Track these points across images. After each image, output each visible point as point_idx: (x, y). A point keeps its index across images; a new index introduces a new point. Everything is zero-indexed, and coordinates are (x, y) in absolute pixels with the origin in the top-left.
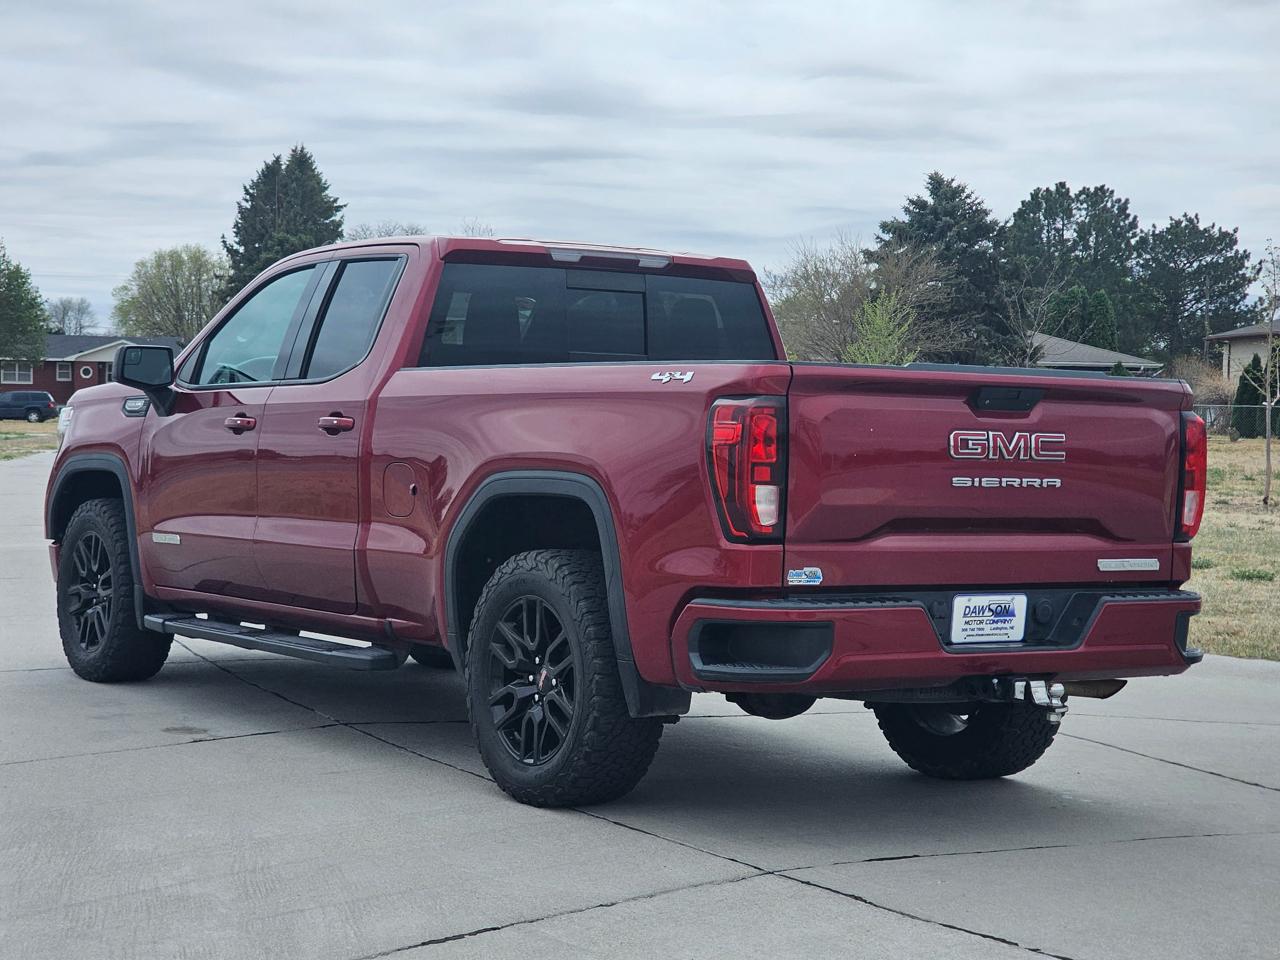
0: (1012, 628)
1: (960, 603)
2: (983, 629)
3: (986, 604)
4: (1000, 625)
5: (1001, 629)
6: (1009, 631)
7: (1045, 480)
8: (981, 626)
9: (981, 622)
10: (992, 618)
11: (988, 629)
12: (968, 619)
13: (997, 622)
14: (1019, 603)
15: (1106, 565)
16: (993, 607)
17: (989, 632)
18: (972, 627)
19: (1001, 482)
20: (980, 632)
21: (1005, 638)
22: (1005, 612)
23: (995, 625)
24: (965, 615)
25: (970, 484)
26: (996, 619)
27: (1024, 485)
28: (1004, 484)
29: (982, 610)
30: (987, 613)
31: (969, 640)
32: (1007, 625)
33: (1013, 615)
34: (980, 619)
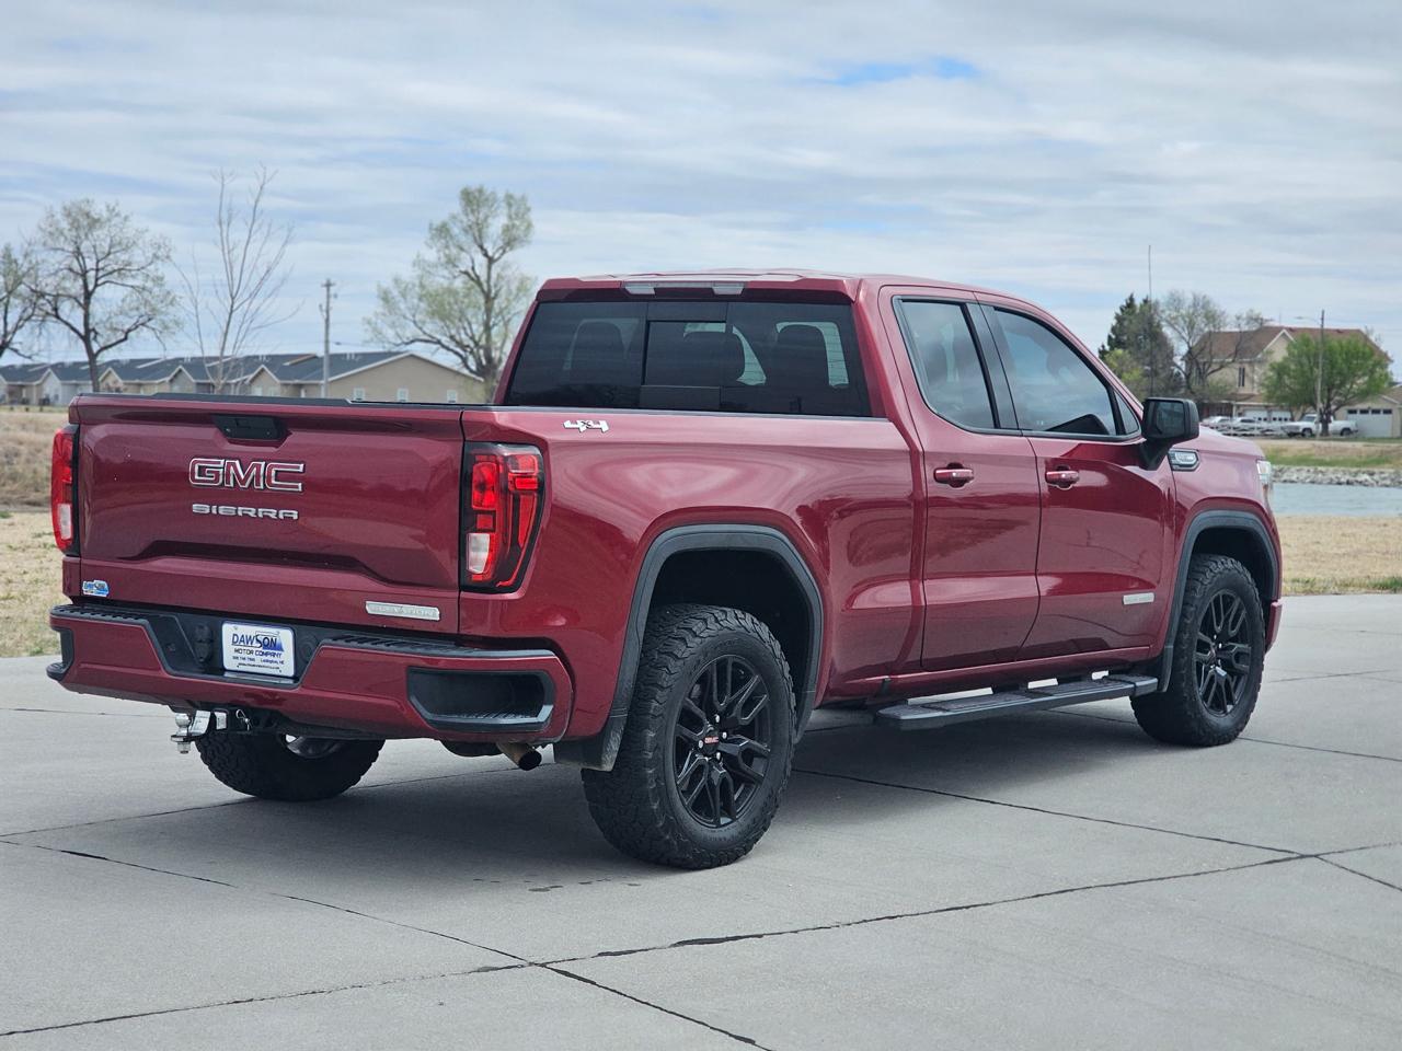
0: (282, 662)
1: (229, 630)
2: (253, 660)
3: (253, 635)
4: (269, 658)
5: (271, 662)
6: (279, 665)
7: (281, 512)
8: (251, 656)
9: (251, 652)
10: (261, 649)
11: (258, 660)
12: (238, 647)
13: (266, 654)
14: (285, 636)
15: (373, 608)
16: (261, 638)
17: (259, 663)
18: (243, 655)
19: (236, 511)
20: (252, 663)
21: (277, 672)
22: (272, 646)
23: (264, 657)
24: (234, 643)
25: (208, 511)
26: (265, 651)
27: (260, 515)
28: (240, 513)
29: (250, 640)
30: (255, 644)
31: (242, 668)
32: (275, 659)
33: (280, 649)
34: (250, 649)
